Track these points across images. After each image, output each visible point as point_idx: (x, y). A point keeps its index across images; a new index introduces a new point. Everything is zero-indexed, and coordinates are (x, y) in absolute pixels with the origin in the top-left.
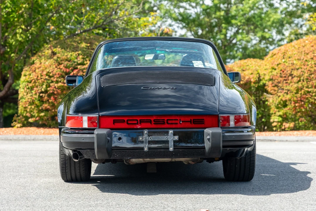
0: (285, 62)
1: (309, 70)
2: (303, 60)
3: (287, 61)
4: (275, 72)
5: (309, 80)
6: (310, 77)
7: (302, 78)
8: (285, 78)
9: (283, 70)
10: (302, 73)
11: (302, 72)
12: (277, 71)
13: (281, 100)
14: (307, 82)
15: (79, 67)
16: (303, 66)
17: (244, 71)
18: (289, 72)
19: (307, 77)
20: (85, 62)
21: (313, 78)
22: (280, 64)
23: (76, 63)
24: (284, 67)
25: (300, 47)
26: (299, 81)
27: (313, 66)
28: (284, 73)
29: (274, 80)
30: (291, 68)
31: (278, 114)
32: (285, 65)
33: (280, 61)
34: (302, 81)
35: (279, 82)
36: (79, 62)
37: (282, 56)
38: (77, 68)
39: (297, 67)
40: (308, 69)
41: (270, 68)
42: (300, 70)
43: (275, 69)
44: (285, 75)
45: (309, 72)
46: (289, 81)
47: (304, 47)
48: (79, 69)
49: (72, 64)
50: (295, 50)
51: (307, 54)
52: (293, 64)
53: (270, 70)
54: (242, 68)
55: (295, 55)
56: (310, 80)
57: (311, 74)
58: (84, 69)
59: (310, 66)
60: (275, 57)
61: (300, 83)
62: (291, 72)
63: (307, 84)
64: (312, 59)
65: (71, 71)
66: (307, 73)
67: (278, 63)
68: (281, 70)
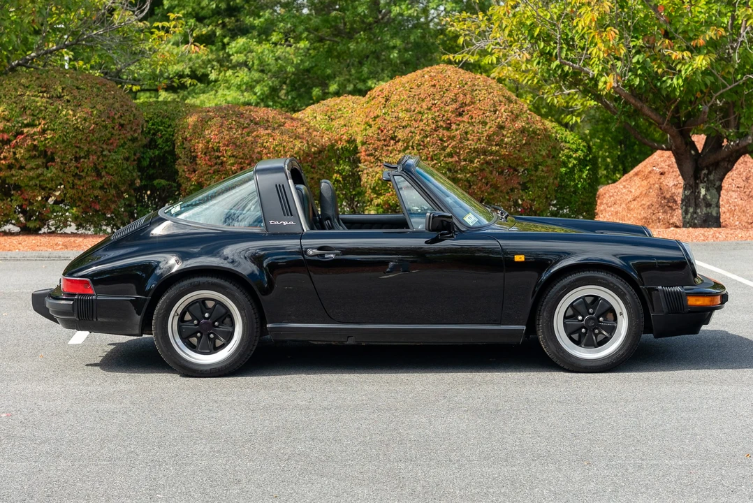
0: (384, 114)
1: (422, 130)
2: (414, 111)
3: (390, 113)
4: (370, 132)
5: (421, 147)
6: (423, 142)
7: (411, 144)
8: (385, 143)
9: (382, 128)
10: (410, 134)
11: (411, 132)
12: (374, 128)
13: (379, 179)
14: (418, 150)
15: (25, 130)
16: (413, 122)
17: (332, 120)
18: (391, 132)
19: (419, 141)
20: (37, 123)
21: (428, 142)
22: (378, 116)
23: (20, 125)
24: (383, 122)
25: (413, 86)
26: (407, 148)
27: (430, 121)
28: (383, 133)
29: (369, 144)
30: (394, 125)
31: (376, 202)
32: (385, 119)
33: (378, 112)
34: (410, 148)
35: (376, 150)
36: (25, 122)
37: (383, 101)
38: (22, 133)
39: (404, 124)
40: (421, 128)
41: (363, 123)
42: (408, 129)
43: (370, 126)
44: (384, 138)
45: (422, 132)
46: (390, 148)
47: (419, 86)
48: (26, 134)
49: (14, 126)
50: (404, 92)
51: (423, 100)
52: (398, 118)
53: (363, 127)
54: (329, 114)
55: (403, 102)
56: (424, 146)
57: (427, 137)
58: (34, 134)
59: (424, 122)
60: (373, 102)
61: (408, 151)
62: (394, 133)
63: (419, 153)
64: (429, 109)
65: (12, 138)
66: (420, 133)
67: (375, 115)
68: (379, 128)
